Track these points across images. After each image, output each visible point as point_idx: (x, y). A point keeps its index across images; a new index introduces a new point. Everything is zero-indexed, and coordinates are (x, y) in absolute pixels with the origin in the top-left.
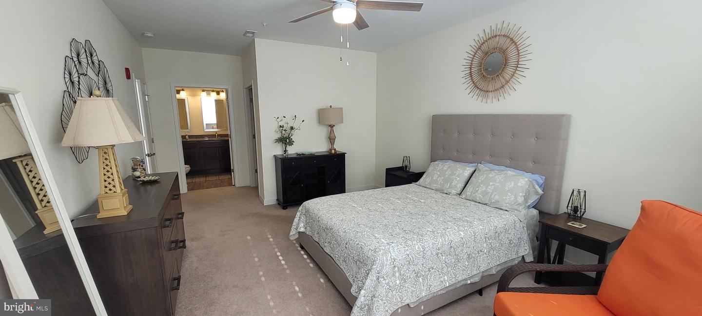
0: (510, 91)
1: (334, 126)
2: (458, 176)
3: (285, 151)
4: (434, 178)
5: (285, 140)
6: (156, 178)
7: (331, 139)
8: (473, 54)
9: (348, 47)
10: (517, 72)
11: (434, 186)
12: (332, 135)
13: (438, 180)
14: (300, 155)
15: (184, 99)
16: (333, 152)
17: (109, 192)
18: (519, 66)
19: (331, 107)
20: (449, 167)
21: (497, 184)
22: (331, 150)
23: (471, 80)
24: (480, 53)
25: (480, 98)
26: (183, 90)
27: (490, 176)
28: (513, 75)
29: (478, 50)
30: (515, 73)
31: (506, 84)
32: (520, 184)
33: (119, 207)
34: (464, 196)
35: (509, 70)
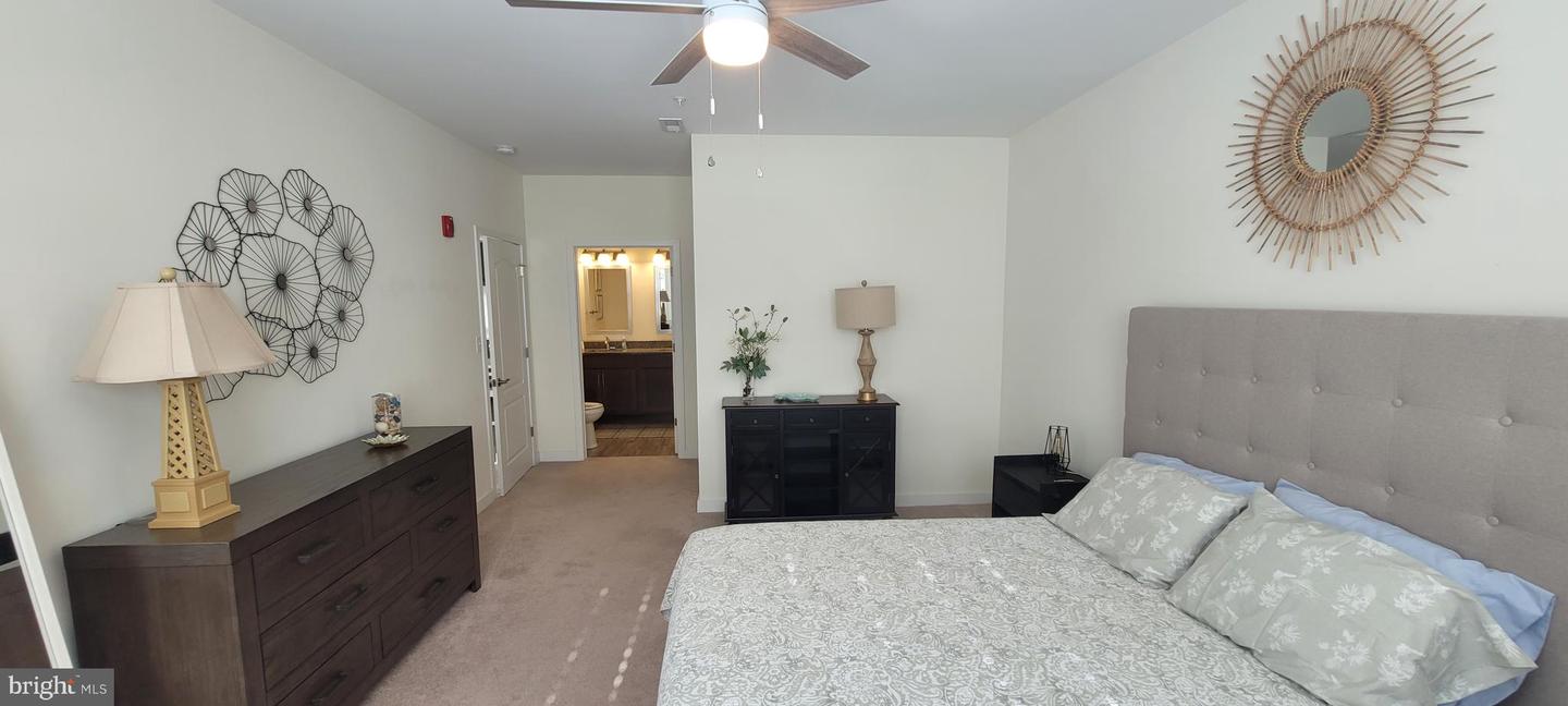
0: (1397, 223)
1: (872, 331)
2: (1176, 520)
3: (747, 391)
4: (1103, 512)
5: (750, 364)
6: (398, 439)
7: (867, 367)
8: (1263, 104)
9: (761, 127)
10: (1429, 150)
11: (1098, 538)
12: (867, 356)
13: (1113, 520)
14: (781, 401)
15: (624, 270)
16: (867, 397)
17: (176, 475)
18: (1436, 126)
19: (864, 283)
20: (1157, 483)
21: (1302, 583)
22: (862, 393)
23: (1255, 193)
24: (1287, 99)
25: (1286, 255)
26: (622, 252)
27: (1284, 542)
28: (1412, 164)
29: (1279, 90)
30: (1419, 154)
31: (1383, 199)
32: (1402, 603)
33: (188, 509)
34: (1176, 599)
35: (1397, 147)
